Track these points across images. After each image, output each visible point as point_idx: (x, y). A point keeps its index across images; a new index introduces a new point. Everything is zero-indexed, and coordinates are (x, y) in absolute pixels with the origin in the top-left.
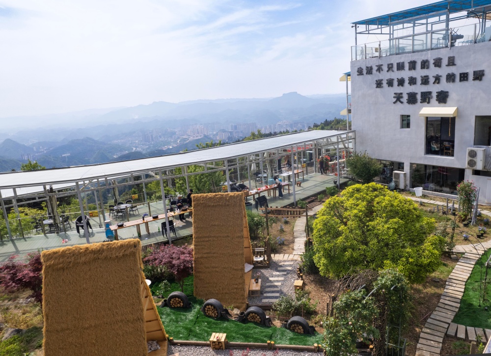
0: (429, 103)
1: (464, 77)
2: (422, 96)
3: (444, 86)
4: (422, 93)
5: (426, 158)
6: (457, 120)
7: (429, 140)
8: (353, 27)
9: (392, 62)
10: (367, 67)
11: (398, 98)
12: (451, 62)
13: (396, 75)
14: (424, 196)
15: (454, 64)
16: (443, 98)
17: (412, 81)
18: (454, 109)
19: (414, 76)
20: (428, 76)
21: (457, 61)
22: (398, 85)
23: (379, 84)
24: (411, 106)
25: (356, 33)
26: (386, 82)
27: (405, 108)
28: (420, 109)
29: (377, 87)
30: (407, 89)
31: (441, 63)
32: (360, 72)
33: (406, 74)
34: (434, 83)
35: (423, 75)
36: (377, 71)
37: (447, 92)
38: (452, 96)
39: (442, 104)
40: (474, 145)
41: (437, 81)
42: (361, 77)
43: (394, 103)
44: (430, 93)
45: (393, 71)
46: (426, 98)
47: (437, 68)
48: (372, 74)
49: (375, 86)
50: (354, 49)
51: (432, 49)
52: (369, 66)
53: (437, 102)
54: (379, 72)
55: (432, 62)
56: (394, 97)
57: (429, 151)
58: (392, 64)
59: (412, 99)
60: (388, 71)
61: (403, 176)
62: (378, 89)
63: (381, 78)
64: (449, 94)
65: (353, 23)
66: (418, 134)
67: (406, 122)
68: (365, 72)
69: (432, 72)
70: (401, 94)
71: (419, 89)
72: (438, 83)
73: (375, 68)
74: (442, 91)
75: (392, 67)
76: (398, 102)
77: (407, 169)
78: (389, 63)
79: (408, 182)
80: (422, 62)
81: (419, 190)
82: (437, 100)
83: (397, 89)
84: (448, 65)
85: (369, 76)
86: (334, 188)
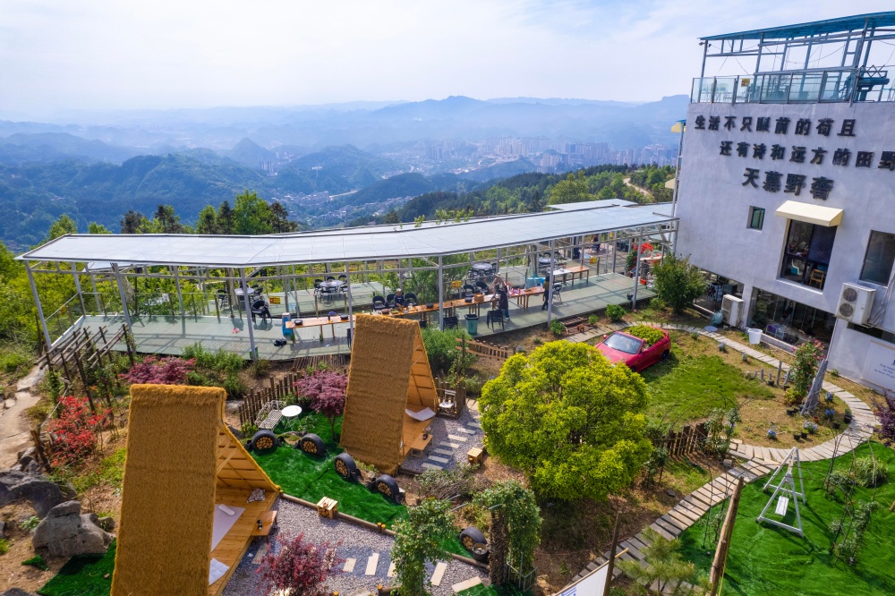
0: (798, 194)
1: (864, 159)
2: (788, 181)
3: (828, 169)
4: (790, 176)
5: (778, 284)
6: (838, 232)
7: (788, 257)
8: (701, 44)
9: (751, 115)
10: (711, 117)
11: (752, 176)
12: (849, 128)
13: (754, 138)
14: (762, 346)
15: (851, 134)
16: (822, 189)
17: (778, 152)
18: (837, 211)
19: (782, 145)
20: (804, 148)
21: (858, 130)
22: (754, 156)
23: (726, 148)
24: (769, 194)
25: (705, 56)
26: (737, 147)
27: (759, 197)
28: (781, 202)
29: (722, 153)
30: (767, 165)
31: (830, 127)
32: (700, 122)
33: (770, 139)
34: (812, 162)
35: (798, 145)
36: (725, 126)
37: (831, 181)
38: (839, 189)
39: (820, 201)
40: (861, 278)
41: (818, 160)
42: (700, 131)
43: (744, 184)
44: (803, 178)
45: (750, 130)
46: (795, 184)
47: (822, 136)
48: (717, 129)
49: (719, 150)
50: (697, 83)
51: (820, 101)
52: (716, 115)
53: (811, 196)
54: (729, 129)
55: (815, 124)
56: (745, 175)
57: (786, 273)
58: (750, 119)
59: (773, 182)
60: (742, 129)
61: (738, 305)
62: (723, 157)
63: (729, 140)
64: (834, 185)
65: (702, 39)
66: (773, 242)
67: (756, 218)
68: (707, 124)
69: (813, 141)
70: (757, 171)
71: (786, 167)
72: (819, 163)
73: (723, 121)
74: (822, 178)
75: (750, 123)
76: (750, 184)
77: (747, 295)
78: (747, 116)
79: (745, 317)
80: (798, 123)
81: (756, 335)
82: (811, 192)
83: (751, 162)
84: (842, 134)
85: (712, 133)
86: (618, 309)
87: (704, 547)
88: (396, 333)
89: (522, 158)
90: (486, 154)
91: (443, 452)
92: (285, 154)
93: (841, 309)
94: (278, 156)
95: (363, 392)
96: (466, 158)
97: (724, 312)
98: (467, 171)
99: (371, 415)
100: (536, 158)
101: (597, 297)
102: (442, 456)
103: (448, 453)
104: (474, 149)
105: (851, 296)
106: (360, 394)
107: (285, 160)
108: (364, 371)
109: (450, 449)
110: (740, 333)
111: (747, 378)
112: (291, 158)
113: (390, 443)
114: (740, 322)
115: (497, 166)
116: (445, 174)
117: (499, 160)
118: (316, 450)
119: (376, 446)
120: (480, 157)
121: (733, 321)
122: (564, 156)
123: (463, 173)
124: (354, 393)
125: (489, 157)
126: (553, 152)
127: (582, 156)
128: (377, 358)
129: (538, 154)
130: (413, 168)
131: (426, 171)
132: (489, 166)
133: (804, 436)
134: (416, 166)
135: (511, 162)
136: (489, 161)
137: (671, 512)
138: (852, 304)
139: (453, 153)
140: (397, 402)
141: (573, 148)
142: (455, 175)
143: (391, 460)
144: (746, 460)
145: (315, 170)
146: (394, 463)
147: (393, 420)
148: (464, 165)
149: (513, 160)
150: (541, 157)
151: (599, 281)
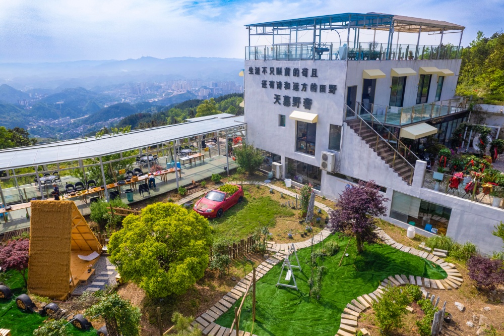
0: (298, 107)
1: (323, 88)
2: (293, 101)
3: (309, 94)
4: (294, 97)
5: (296, 155)
6: (317, 125)
7: (299, 139)
8: (247, 28)
9: (273, 66)
10: (256, 68)
11: (277, 98)
12: (315, 73)
13: (276, 78)
14: (292, 187)
15: (316, 76)
16: (308, 104)
17: (287, 86)
18: (315, 115)
19: (289, 82)
20: (298, 83)
21: (319, 74)
22: (277, 88)
23: (264, 84)
24: (286, 108)
25: (250, 35)
26: (269, 83)
27: (281, 109)
28: (292, 112)
29: (263, 87)
30: (283, 92)
31: (307, 72)
32: (251, 70)
33: (283, 79)
34: (302, 90)
35: (295, 82)
36: (263, 72)
37: (311, 100)
38: (315, 104)
39: (308, 110)
40: (329, 149)
41: (304, 90)
42: (251, 75)
43: (275, 103)
44: (299, 98)
45: (274, 74)
46: (297, 101)
47: (304, 77)
48: (259, 74)
49: (261, 85)
50: (247, 49)
51: (302, 59)
52: (258, 67)
53: (304, 108)
54: (264, 74)
55: (301, 71)
56: (274, 98)
57: (299, 149)
58: (273, 68)
59: (287, 102)
60: (270, 74)
61: (279, 166)
62: (263, 89)
63: (265, 80)
64: (313, 102)
65: (246, 26)
66: (290, 133)
67: (282, 121)
68: (254, 71)
69: (301, 80)
70: (280, 96)
71: (292, 94)
72: (305, 91)
73: (261, 70)
74: (307, 98)
75: (273, 71)
76: (277, 103)
77: (283, 160)
78: (271, 67)
79: (283, 173)
80: (294, 70)
81: (289, 182)
82: (304, 106)
83: (276, 91)
84: (312, 76)
85: (257, 76)
86: (218, 176)
87: (247, 307)
88: (59, 210)
89: (188, 92)
90: (167, 90)
91: (102, 278)
92: (36, 94)
93: (322, 165)
94: (31, 96)
95: (41, 250)
96: (156, 93)
97: (273, 172)
98: (156, 100)
99: (48, 264)
100: (196, 91)
101: (208, 170)
102: (101, 281)
103: (105, 278)
104: (159, 87)
105: (325, 158)
106: (39, 252)
107: (37, 98)
108: (40, 237)
109: (107, 275)
110: (282, 182)
111: (282, 206)
112: (41, 97)
113: (62, 280)
114: (281, 176)
115: (174, 96)
116: (143, 102)
117: (175, 93)
118: (3, 296)
119: (53, 284)
120: (164, 92)
121: (278, 176)
122: (211, 89)
123: (154, 102)
124: (34, 252)
125: (169, 91)
126: (205, 88)
127: (221, 89)
128: (48, 228)
129: (197, 89)
130: (123, 100)
131: (132, 101)
132: (170, 97)
133: (306, 234)
134: (125, 98)
135: (182, 94)
136: (169, 94)
137: (232, 290)
138: (326, 162)
139: (147, 90)
140: (64, 253)
141: (216, 85)
142: (150, 103)
143: (64, 290)
144: (276, 253)
145: (59, 104)
146: (65, 292)
147: (62, 265)
148: (155, 96)
149: (183, 93)
150: (199, 90)
151: (210, 161)
